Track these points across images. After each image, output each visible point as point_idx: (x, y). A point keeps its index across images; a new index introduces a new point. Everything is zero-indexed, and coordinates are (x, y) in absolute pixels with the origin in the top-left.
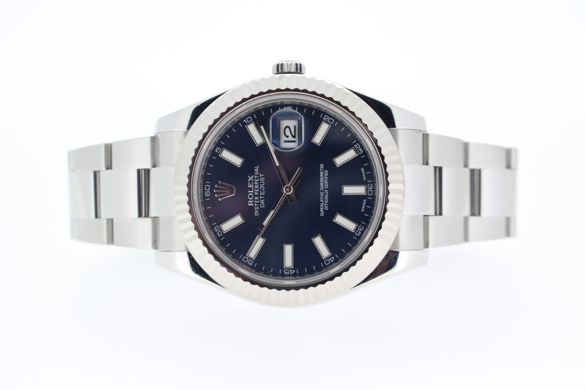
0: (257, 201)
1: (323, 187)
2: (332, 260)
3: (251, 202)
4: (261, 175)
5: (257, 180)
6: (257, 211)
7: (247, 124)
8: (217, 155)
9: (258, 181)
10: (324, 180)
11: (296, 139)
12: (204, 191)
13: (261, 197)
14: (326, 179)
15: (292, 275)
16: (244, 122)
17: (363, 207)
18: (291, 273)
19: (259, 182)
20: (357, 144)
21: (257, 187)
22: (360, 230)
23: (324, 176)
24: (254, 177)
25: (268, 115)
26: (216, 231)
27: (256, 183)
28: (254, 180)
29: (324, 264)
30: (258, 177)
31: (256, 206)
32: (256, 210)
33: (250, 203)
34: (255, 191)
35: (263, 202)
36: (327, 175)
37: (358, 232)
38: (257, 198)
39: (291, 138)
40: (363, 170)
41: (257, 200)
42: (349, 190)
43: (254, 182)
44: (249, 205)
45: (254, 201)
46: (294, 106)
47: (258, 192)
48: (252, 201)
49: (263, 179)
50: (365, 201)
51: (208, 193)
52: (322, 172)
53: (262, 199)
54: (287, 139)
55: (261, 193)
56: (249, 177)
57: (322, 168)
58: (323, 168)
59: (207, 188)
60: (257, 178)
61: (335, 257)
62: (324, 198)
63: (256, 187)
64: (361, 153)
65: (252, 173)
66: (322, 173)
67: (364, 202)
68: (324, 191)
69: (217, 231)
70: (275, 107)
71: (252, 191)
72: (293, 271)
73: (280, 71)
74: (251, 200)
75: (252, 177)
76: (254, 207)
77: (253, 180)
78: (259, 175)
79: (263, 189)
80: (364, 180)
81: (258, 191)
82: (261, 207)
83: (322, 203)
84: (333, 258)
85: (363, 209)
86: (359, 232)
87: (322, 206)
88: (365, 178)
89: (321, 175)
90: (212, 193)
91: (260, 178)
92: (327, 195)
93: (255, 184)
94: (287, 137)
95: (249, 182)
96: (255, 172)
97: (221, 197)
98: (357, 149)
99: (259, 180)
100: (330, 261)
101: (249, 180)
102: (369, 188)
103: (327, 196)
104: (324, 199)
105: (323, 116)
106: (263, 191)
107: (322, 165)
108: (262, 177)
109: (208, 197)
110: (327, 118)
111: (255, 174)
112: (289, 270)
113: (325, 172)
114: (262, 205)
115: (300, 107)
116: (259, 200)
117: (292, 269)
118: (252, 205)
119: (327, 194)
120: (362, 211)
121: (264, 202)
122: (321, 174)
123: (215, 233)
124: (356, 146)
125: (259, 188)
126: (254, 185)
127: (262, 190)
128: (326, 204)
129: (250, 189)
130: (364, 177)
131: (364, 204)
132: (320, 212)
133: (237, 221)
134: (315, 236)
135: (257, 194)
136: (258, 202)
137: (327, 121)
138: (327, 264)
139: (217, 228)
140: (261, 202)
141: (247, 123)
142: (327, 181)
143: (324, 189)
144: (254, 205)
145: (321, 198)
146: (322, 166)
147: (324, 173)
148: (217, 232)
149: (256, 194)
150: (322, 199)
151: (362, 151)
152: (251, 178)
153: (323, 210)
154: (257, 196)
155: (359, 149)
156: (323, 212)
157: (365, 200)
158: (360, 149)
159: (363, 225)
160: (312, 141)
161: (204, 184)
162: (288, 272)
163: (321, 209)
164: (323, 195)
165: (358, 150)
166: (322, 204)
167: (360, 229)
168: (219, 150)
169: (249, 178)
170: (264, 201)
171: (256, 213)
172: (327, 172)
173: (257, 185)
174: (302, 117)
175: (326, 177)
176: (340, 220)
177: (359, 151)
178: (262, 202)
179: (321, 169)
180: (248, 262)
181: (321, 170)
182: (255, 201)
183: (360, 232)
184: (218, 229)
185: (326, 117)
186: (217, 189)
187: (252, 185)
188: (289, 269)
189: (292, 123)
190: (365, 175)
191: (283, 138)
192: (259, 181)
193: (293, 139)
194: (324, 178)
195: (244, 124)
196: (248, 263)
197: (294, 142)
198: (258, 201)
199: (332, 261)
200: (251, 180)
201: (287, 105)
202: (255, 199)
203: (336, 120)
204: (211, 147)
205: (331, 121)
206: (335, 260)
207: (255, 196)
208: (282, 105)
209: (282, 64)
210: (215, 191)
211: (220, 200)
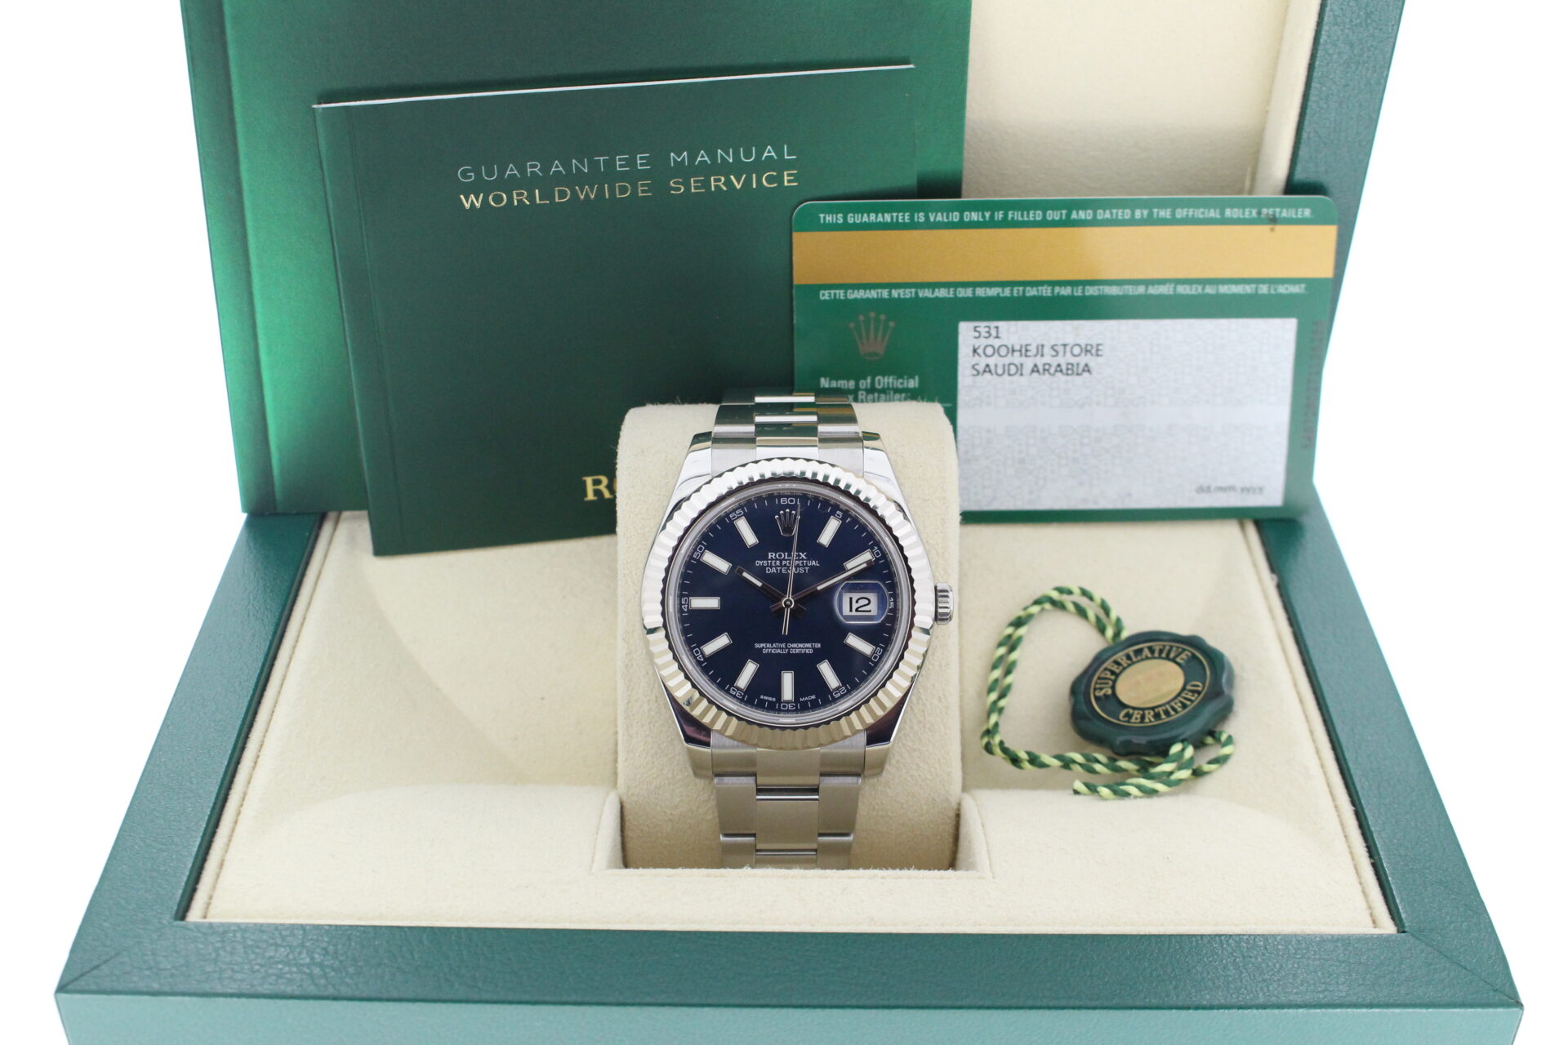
1: (792, 647)
2: (700, 658)
4: (807, 568)
5: (800, 563)
6: (761, 564)
7: (872, 551)
8: (833, 513)
9: (800, 565)
10: (801, 648)
11: (854, 613)
12: (788, 497)
13: (780, 569)
14: (801, 651)
15: (681, 607)
16: (874, 548)
17: (765, 698)
18: (684, 607)
19: (798, 566)
20: (846, 690)
21: (792, 564)
23: (805, 648)
24: (805, 560)
25: (883, 578)
26: (737, 512)
28: (801, 560)
29: (695, 648)
30: (805, 565)
31: (768, 564)
32: (763, 563)
33: (772, 555)
34: (788, 562)
36: (807, 651)
37: (735, 691)
38: (778, 563)
39: (855, 606)
40: (813, 697)
41: (775, 563)
42: (788, 679)
43: (799, 560)
44: (769, 554)
45: (774, 560)
46: (895, 610)
47: (785, 565)
48: (774, 558)
49: (802, 571)
50: (774, 699)
51: (786, 502)
52: (811, 646)
53: (777, 570)
54: (854, 601)
55: (784, 569)
56: (805, 553)
58: (816, 647)
59: (792, 501)
60: (803, 563)
61: (703, 662)
62: (778, 649)
64: (834, 696)
65: (809, 558)
66: (809, 645)
67: (772, 699)
68: (787, 648)
70: (893, 587)
71: (788, 557)
72: (686, 609)
73: (940, 594)
75: (805, 558)
76: (767, 559)
77: (801, 558)
78: (807, 566)
80: (801, 699)
82: (767, 568)
83: (772, 646)
84: (702, 660)
86: (735, 693)
87: (767, 646)
88: (803, 700)
89: (807, 644)
90: (784, 507)
91: (804, 568)
92: (782, 653)
93: (796, 562)
94: (857, 602)
95: (798, 554)
96: (811, 561)
97: (780, 518)
98: (840, 690)
99: (801, 567)
100: (699, 656)
101: (801, 554)
102: (790, 705)
103: (780, 652)
104: (776, 649)
105: (881, 647)
107: (819, 645)
108: (805, 570)
109: (779, 501)
110: (879, 653)
111: (808, 561)
113: (810, 650)
114: (768, 571)
115: (892, 619)
116: (776, 567)
117: (688, 607)
118: (769, 558)
120: (762, 696)
121: (773, 572)
123: (734, 511)
124: (844, 688)
125: (791, 567)
126: (795, 560)
127: (789, 571)
128: (769, 651)
129: (790, 555)
130: (804, 698)
131: (770, 699)
132: (760, 642)
133: (750, 538)
134: (731, 636)
135: (783, 564)
136: (773, 565)
137: (876, 652)
138: (695, 652)
139: (741, 513)
140: (773, 568)
142: (799, 652)
143: (789, 649)
144: (769, 560)
145: (778, 645)
147: (810, 648)
148: (736, 514)
150: (776, 645)
151: (837, 696)
152: (803, 556)
153: (763, 647)
154: (781, 563)
155: (840, 692)
156: (759, 647)
158: (839, 694)
159: (744, 697)
160: (850, 633)
161: (796, 497)
162: (684, 603)
163: (764, 645)
164: (782, 647)
165: (838, 691)
166: (769, 646)
167: (739, 693)
168: (839, 518)
169: (803, 554)
170: (775, 572)
171: (759, 563)
172: (811, 653)
173: (795, 564)
174: (880, 621)
175: (804, 651)
176: (750, 669)
177: (837, 693)
178: (774, 570)
180: (698, 552)
181: (814, 644)
183: (734, 695)
184: (739, 514)
185: (880, 650)
186: (790, 513)
187: (794, 557)
188: (688, 604)
189: (873, 608)
190: (807, 700)
191: (855, 596)
193: (854, 608)
194: (803, 649)
195: (872, 548)
196: (696, 552)
197: (851, 610)
198: (775, 565)
199: (698, 659)
200: (801, 556)
201: (895, 602)
202: (777, 561)
203: (876, 664)
204: (842, 506)
205: (875, 657)
206: (699, 663)
207: (781, 561)
208: (895, 596)
209: (947, 596)
210: (788, 510)
211: (777, 516)
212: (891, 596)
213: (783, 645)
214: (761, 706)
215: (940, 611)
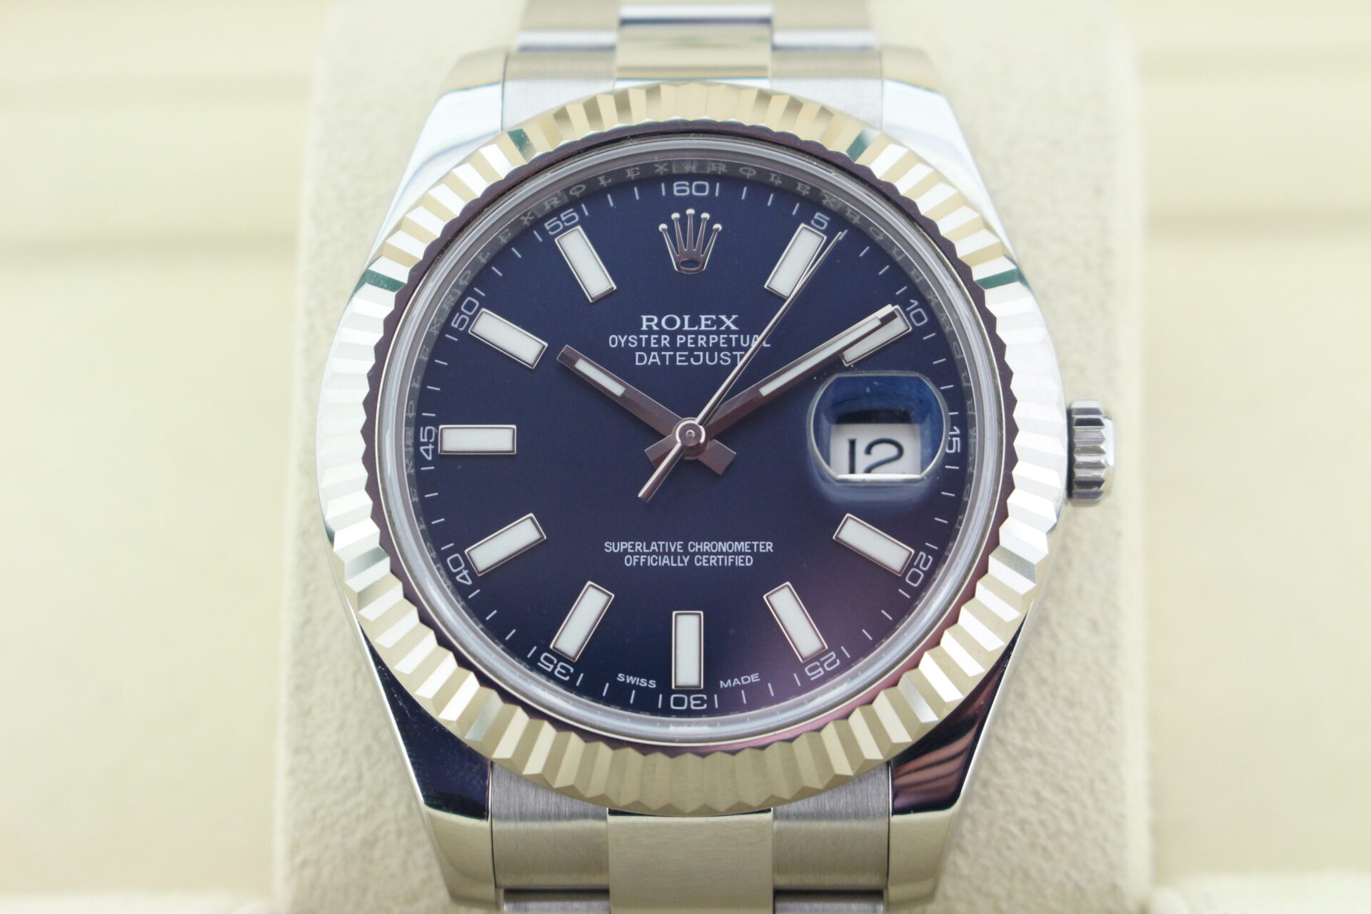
0: (654, 344)
1: (699, 549)
2: (464, 577)
3: (653, 324)
4: (739, 354)
5: (722, 341)
6: (623, 341)
7: (904, 309)
8: (806, 217)
9: (721, 345)
10: (722, 553)
11: (859, 476)
12: (691, 176)
13: (670, 355)
14: (723, 559)
15: (417, 450)
16: (912, 301)
17: (631, 680)
18: (422, 448)
19: (717, 347)
20: (838, 661)
21: (702, 341)
22: (558, 669)
23: (733, 553)
24: (734, 332)
26: (562, 215)
27: (713, 339)
28: (723, 332)
29: (450, 552)
30: (734, 345)
31: (640, 340)
32: (627, 339)
33: (650, 320)
34: (689, 336)
35: (651, 360)
36: (739, 562)
37: (551, 661)
38: (665, 341)
39: (862, 460)
40: (754, 678)
41: (659, 341)
42: (688, 630)
43: (718, 333)
44: (644, 318)
45: (655, 333)
46: (963, 456)
47: (684, 347)
48: (655, 328)
49: (726, 361)
50: (652, 684)
51: (685, 191)
52: (747, 547)
53: (662, 358)
54: (860, 448)
55: (680, 356)
56: (734, 317)
57: (761, 547)
58: (761, 550)
59: (700, 189)
60: (728, 341)
62: (663, 554)
63: (702, 339)
64: (809, 674)
65: (745, 328)
66: (743, 546)
67: (648, 683)
68: (686, 553)
69: (564, 219)
70: (960, 398)
71: (689, 327)
72: (428, 455)
74: (659, 325)
75: (733, 327)
76: (638, 332)
77: (723, 328)
78: (739, 348)
79: (695, 361)
80: (722, 682)
81: (689, 345)
82: (637, 354)
83: (648, 547)
84: (470, 583)
85: (625, 678)
86: (552, 666)
87: (637, 547)
88: (726, 686)
89: (736, 543)
90: (682, 204)
91: (731, 352)
92: (673, 565)
93: (711, 337)
94: (868, 451)
95: (717, 317)
96: (748, 336)
97: (671, 231)
98: (822, 659)
99: (724, 349)
100: (461, 572)
101: (723, 317)
102: (695, 699)
103: (668, 562)
104: (658, 554)
105: (929, 551)
106: (688, 360)
107: (769, 547)
108: (734, 358)
109: (669, 189)
110: (925, 565)
111: (742, 336)
112: (433, 444)
113: (747, 557)
114: (641, 359)
115: (959, 477)
116: (659, 350)
117: (435, 451)
118: (644, 328)
119: (675, 561)
120: (620, 675)
121: (652, 363)
122: (742, 543)
123: (556, 212)
124: (832, 656)
125: (697, 349)
126: (707, 334)
127: (692, 359)
128: (642, 560)
129: (695, 321)
130: (729, 681)
131: (643, 683)
132: (616, 539)
133: (595, 278)
135: (679, 342)
136: (652, 345)
137: (915, 564)
138: (451, 561)
139: (573, 218)
140: (653, 353)
141: (908, 309)
142: (717, 562)
143: (693, 555)
144: (644, 333)
145: (664, 546)
146: (767, 547)
147: (745, 554)
148: (559, 219)
149: (680, 340)
150: (659, 546)
151: (814, 676)
152: (728, 323)
153: (626, 550)
154: (673, 341)
155: (822, 665)
156: (616, 549)
157: (655, 686)
158: (820, 669)
159: (574, 677)
160: (848, 515)
161: (713, 178)
162: (426, 440)
163: (628, 545)
164: (673, 550)
165: (818, 664)
166: (642, 548)
167: (562, 667)
168: (822, 225)
169: (729, 318)
170: (657, 362)
171: (616, 340)
172: (747, 564)
173: (707, 342)
175: (730, 560)
176: (591, 604)
177: (816, 668)
178: (654, 359)
179: (758, 546)
180: (462, 313)
181: (755, 543)
182: (657, 336)
183: (550, 670)
184: (568, 221)
185: (927, 560)
186: (697, 218)
187: (707, 326)
188: (435, 443)
189: (909, 463)
190: (737, 685)
191: (864, 436)
192: (720, 350)
193: (860, 468)
194: (727, 554)
195: (904, 303)
196: (458, 314)
197: (852, 471)
198: (657, 346)
199: (458, 578)
200: (723, 323)
201: (965, 437)
202: (663, 337)
203: (917, 594)
204: (830, 200)
205: (915, 577)
206: (461, 591)
207: (673, 335)
208: (964, 422)
209: (1098, 423)
210: (690, 211)
211: (663, 226)
212: (954, 421)
213: (677, 546)
214: (618, 699)
215: (1080, 474)
